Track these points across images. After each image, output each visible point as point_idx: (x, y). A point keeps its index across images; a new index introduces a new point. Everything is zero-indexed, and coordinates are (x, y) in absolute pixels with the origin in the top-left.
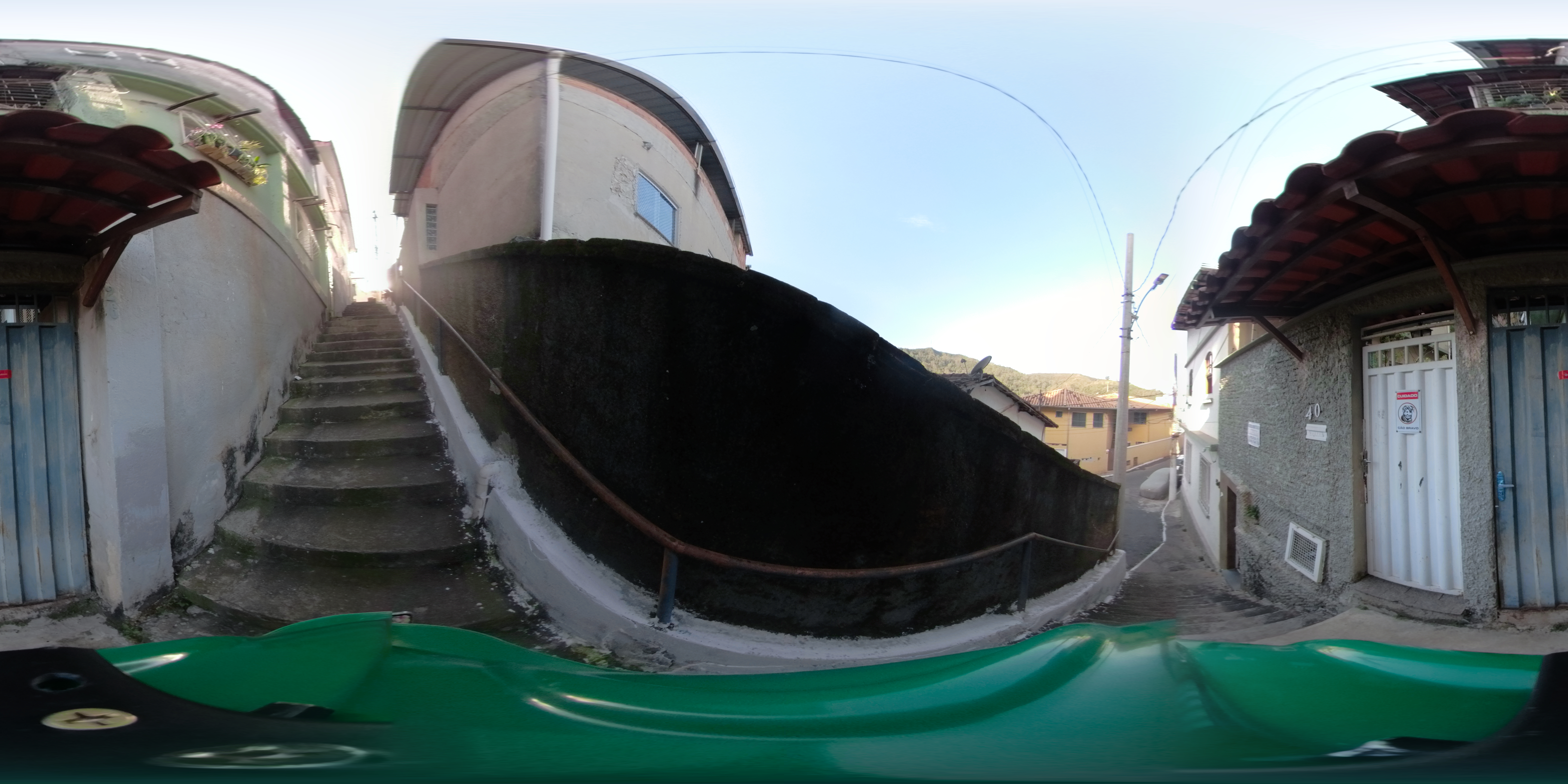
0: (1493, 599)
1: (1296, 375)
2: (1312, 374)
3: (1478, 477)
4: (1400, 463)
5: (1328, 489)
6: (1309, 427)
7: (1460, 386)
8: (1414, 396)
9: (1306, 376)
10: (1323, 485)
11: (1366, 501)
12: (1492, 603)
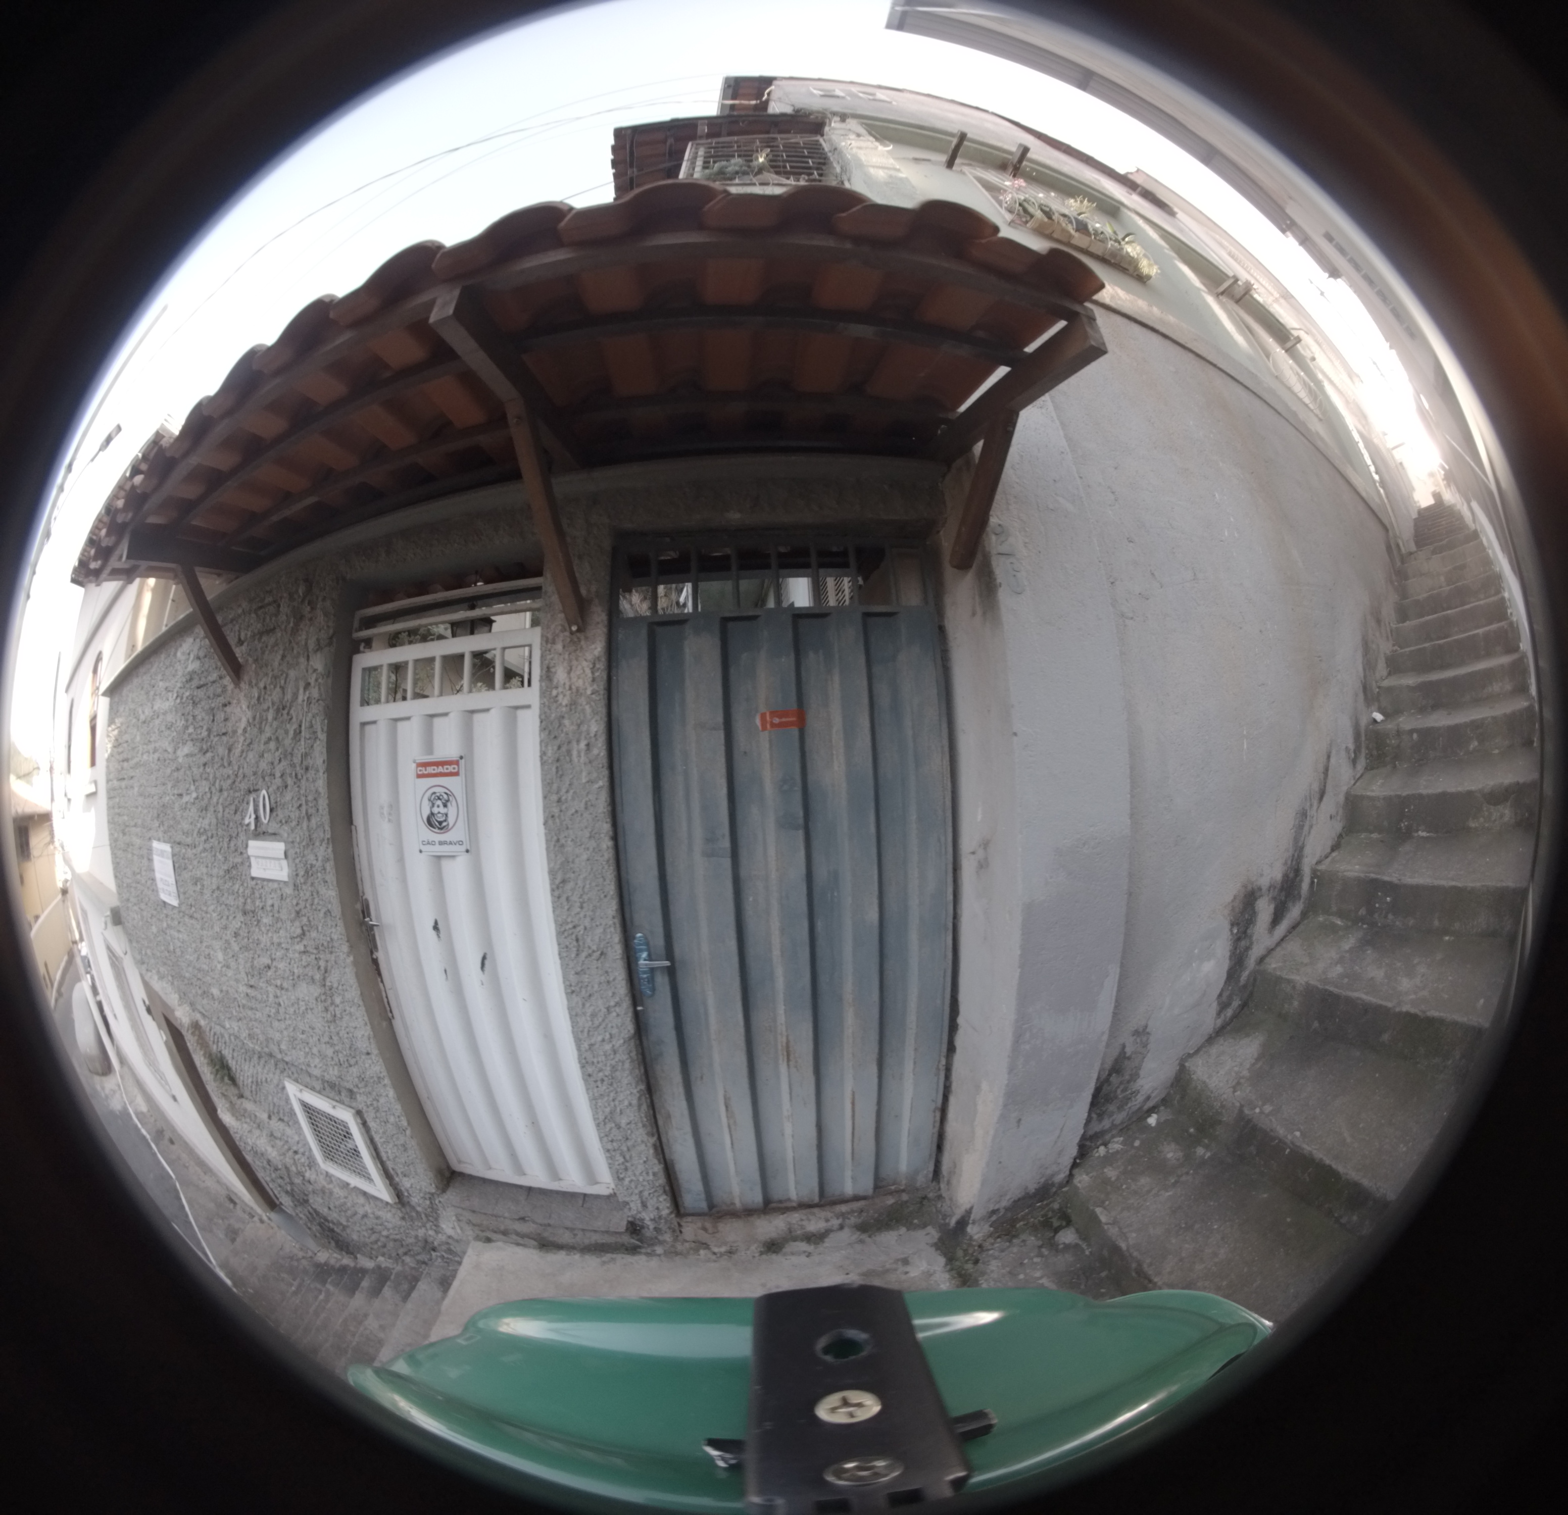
0: (665, 1197)
1: (226, 720)
2: (254, 718)
3: (594, 948)
4: (436, 923)
5: (316, 994)
6: (255, 847)
7: (546, 746)
8: (451, 769)
9: (243, 724)
10: (304, 985)
11: (390, 1015)
12: (664, 1205)
